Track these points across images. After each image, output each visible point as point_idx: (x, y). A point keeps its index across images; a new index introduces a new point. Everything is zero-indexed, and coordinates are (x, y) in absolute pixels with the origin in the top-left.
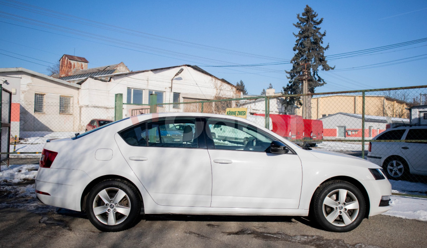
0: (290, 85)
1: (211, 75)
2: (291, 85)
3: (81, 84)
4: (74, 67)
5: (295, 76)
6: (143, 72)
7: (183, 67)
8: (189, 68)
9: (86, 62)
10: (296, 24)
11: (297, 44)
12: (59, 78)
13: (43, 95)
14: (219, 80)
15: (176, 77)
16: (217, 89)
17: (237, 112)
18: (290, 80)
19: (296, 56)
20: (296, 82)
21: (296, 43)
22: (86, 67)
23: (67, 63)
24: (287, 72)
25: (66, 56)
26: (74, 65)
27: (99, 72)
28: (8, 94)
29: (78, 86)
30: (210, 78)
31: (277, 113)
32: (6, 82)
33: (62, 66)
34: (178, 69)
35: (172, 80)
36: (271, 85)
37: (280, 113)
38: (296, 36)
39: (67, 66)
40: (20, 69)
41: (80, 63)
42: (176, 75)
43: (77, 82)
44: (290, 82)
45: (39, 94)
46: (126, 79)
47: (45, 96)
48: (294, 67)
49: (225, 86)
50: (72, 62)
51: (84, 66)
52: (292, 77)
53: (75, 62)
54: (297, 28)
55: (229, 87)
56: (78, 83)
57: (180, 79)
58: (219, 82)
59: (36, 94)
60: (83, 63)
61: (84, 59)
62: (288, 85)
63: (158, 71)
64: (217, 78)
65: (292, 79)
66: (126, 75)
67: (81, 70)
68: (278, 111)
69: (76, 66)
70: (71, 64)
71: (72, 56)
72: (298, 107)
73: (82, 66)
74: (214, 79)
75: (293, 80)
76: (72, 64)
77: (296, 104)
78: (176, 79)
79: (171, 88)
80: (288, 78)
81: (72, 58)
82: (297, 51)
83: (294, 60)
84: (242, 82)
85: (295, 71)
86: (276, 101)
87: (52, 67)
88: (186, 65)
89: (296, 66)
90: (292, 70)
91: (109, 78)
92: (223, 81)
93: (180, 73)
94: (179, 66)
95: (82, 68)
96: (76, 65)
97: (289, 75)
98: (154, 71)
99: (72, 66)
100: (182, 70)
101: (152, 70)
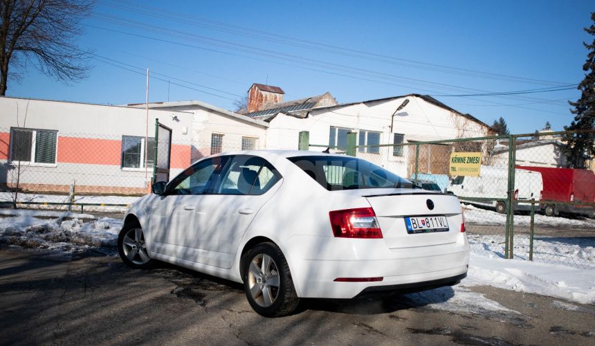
0: (576, 123)
1: (449, 109)
2: (578, 123)
3: (269, 122)
4: (266, 100)
5: (585, 109)
6: (352, 104)
7: (409, 98)
8: (418, 98)
9: (282, 92)
10: (588, 28)
11: (590, 60)
12: (245, 115)
13: (221, 136)
14: (462, 115)
15: (398, 112)
16: (459, 129)
17: (467, 159)
18: (576, 115)
19: (587, 77)
20: (588, 119)
21: (588, 59)
22: (282, 100)
23: (257, 95)
24: (571, 104)
25: (257, 85)
26: (266, 97)
27: (296, 105)
28: (168, 132)
29: (266, 124)
30: (448, 112)
31: (555, 167)
32: (175, 118)
33: (251, 99)
34: (401, 101)
35: (393, 116)
36: (548, 124)
37: (558, 166)
38: (589, 47)
39: (257, 98)
40: (195, 103)
41: (273, 94)
42: (398, 109)
43: (264, 119)
44: (576, 119)
45: (217, 135)
46: (328, 114)
47: (223, 137)
48: (583, 95)
49: (472, 124)
50: (264, 93)
51: (278, 99)
52: (580, 111)
53: (268, 93)
54: (590, 35)
55: (478, 126)
56: (265, 121)
57: (405, 114)
58: (462, 120)
59: (213, 135)
60: (277, 95)
61: (279, 88)
62: (573, 124)
63: (374, 103)
64: (459, 113)
65: (579, 114)
66: (329, 109)
67: (275, 103)
68: (556, 163)
69: (268, 99)
70: (262, 96)
71: (263, 86)
72: (589, 158)
73: (276, 98)
74: (454, 115)
75: (582, 115)
76: (264, 96)
77: (586, 153)
78: (399, 114)
79: (391, 127)
80: (573, 112)
81: (263, 88)
82: (590, 71)
83: (583, 84)
84: (502, 120)
85: (585, 102)
86: (553, 148)
87: (239, 100)
88: (413, 95)
89: (587, 94)
90: (579, 100)
91: (306, 114)
92: (469, 117)
93: (404, 106)
94: (404, 97)
95: (277, 101)
96: (268, 97)
97: (574, 108)
98: (368, 104)
99: (264, 99)
100: (407, 102)
101: (364, 103)
